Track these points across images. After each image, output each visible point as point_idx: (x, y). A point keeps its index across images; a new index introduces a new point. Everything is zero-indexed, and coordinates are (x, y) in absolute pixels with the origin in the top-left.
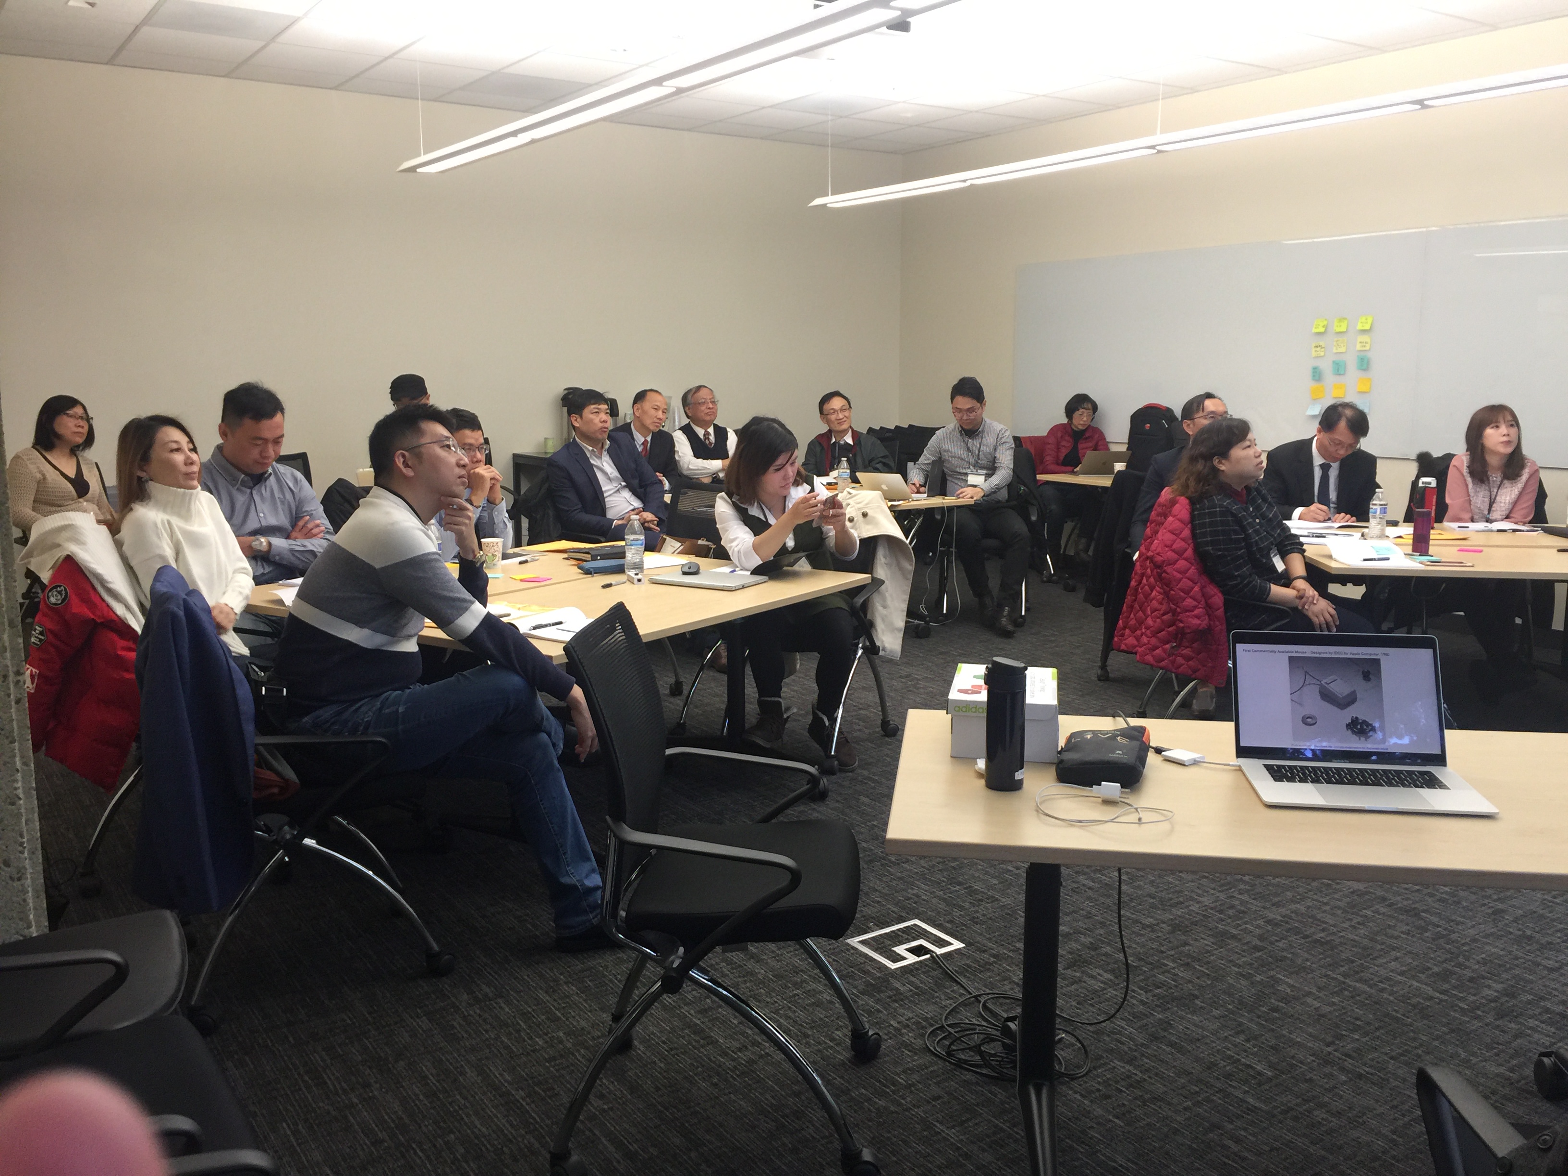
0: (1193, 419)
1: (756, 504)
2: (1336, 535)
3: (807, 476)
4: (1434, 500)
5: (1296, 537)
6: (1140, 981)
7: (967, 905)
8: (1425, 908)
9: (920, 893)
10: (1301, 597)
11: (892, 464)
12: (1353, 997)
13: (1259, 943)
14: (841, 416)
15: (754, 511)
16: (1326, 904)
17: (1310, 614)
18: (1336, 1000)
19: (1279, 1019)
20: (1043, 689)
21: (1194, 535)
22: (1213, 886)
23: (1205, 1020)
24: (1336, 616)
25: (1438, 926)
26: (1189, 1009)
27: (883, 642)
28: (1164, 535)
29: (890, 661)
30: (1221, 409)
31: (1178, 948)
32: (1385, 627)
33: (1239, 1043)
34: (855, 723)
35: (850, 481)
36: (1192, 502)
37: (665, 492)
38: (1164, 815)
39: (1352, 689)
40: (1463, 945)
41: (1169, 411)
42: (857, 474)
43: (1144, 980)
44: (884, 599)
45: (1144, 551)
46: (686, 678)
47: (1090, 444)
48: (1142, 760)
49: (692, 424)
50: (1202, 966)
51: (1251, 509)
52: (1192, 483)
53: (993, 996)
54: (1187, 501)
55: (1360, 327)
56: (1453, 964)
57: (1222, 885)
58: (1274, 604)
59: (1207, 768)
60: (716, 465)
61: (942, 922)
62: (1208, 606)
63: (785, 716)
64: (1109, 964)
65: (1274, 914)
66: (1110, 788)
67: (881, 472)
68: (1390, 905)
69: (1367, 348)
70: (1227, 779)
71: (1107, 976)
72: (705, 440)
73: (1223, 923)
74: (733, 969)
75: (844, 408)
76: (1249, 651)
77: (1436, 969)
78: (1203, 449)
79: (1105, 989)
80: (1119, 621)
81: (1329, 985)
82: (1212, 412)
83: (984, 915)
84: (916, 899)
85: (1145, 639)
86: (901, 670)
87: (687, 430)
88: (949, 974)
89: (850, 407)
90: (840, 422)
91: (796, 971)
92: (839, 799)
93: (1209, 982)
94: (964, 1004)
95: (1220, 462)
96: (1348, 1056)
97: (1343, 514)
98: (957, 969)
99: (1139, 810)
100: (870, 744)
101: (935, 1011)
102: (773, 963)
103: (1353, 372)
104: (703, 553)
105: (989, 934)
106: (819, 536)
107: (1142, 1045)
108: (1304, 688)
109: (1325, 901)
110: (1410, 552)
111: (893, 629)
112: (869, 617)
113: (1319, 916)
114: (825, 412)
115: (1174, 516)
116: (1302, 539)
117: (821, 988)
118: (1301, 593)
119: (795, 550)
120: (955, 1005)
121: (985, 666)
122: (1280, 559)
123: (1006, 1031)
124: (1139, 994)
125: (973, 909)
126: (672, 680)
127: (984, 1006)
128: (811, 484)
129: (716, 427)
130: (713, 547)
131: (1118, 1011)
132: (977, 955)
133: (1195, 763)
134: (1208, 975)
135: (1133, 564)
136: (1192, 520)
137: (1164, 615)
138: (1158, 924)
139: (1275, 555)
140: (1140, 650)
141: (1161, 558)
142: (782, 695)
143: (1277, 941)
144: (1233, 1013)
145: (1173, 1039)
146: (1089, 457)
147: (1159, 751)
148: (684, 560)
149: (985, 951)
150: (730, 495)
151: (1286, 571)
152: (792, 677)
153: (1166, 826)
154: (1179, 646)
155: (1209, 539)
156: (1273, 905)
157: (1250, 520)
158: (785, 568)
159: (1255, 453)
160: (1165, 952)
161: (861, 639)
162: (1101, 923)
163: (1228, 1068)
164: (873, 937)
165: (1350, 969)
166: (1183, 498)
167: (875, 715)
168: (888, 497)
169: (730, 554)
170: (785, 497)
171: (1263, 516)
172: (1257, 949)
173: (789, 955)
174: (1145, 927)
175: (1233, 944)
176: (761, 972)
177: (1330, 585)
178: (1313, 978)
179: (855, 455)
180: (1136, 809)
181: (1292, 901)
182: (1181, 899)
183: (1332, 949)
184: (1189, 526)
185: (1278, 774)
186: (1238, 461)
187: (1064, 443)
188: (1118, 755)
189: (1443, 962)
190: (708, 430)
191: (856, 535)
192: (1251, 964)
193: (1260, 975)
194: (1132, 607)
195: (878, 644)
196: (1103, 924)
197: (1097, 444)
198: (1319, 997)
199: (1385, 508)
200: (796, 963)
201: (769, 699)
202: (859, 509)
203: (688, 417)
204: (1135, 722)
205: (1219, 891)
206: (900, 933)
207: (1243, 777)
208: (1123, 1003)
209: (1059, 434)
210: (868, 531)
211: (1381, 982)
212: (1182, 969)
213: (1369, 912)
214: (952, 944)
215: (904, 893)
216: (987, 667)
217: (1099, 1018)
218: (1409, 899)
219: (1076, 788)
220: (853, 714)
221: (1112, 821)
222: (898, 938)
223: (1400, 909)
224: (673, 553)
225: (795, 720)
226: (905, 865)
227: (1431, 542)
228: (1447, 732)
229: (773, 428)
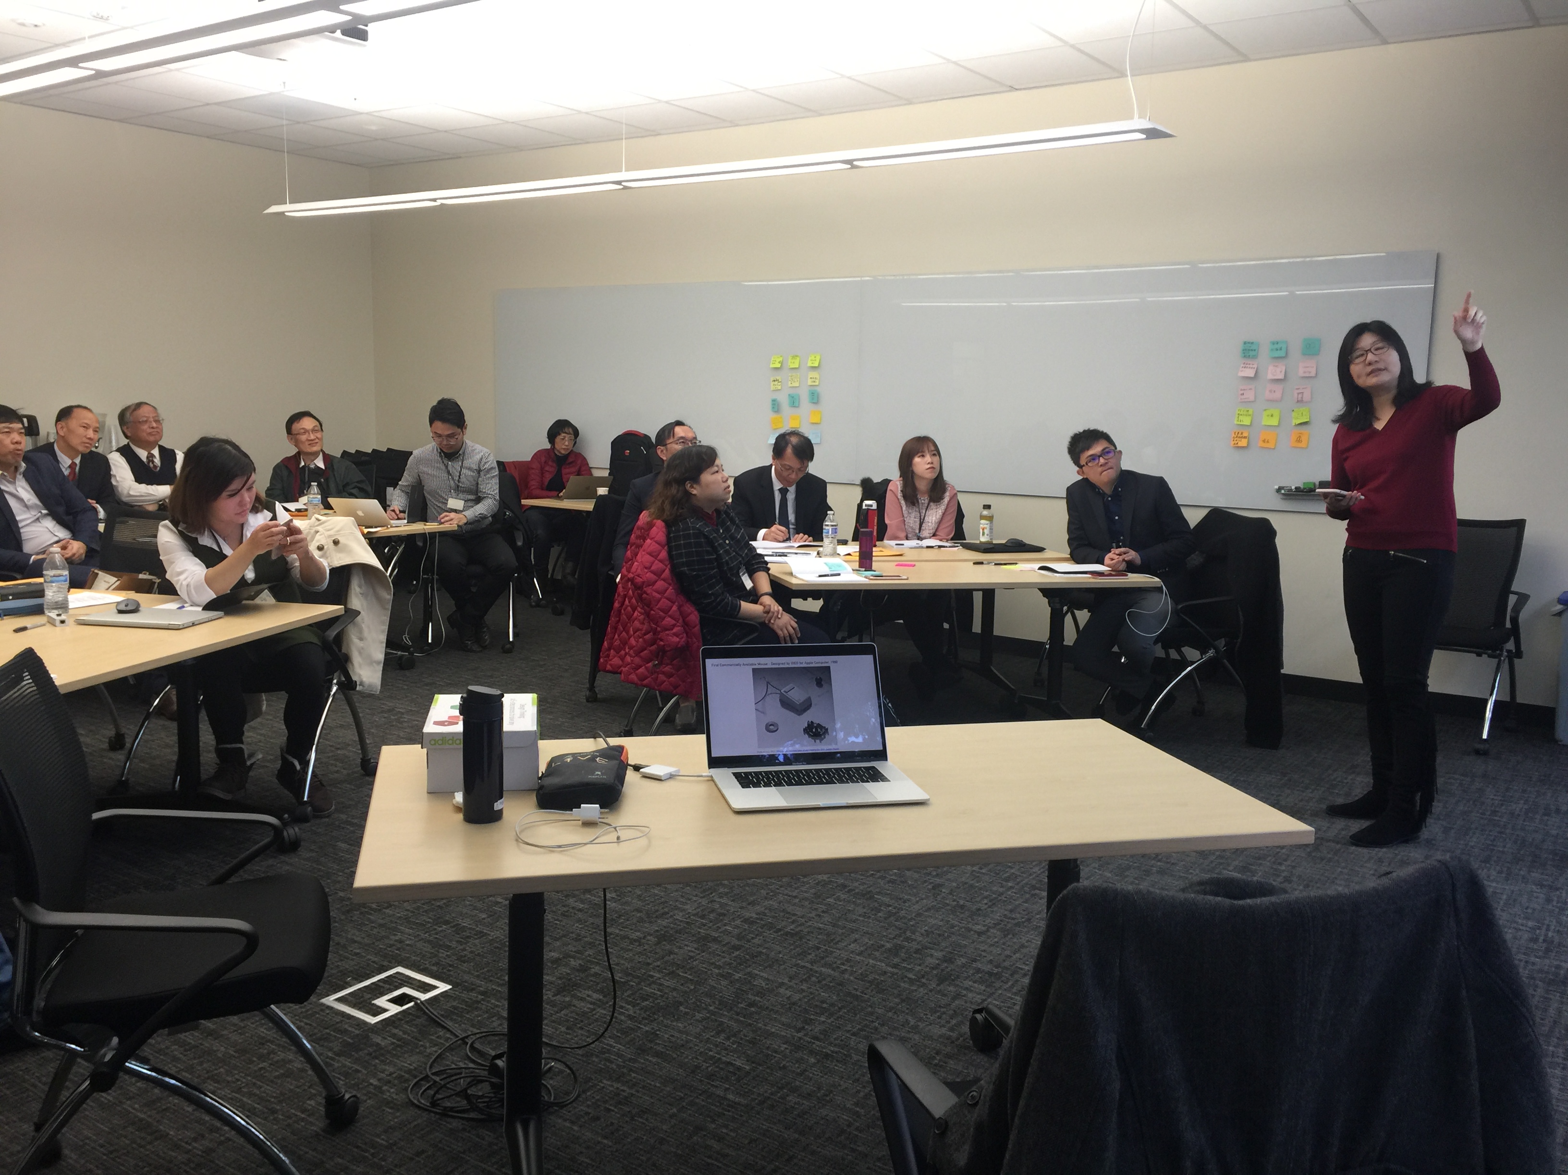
0: (666, 445)
1: (206, 532)
2: (796, 553)
3: (268, 502)
4: (876, 521)
5: (762, 556)
6: (628, 996)
7: (454, 944)
8: (878, 890)
9: (403, 938)
10: (768, 612)
11: (369, 489)
12: (819, 982)
13: (737, 943)
14: (312, 437)
15: (206, 540)
16: (795, 897)
17: (775, 627)
18: (804, 986)
19: (756, 1013)
20: (522, 715)
21: (670, 556)
22: (695, 893)
23: (689, 1025)
24: (798, 629)
25: (890, 906)
26: (674, 1017)
27: (360, 675)
28: (643, 557)
29: (369, 696)
30: (690, 435)
31: (663, 958)
32: (839, 636)
33: (720, 1042)
34: (332, 765)
35: (322, 507)
36: (668, 524)
37: (100, 521)
38: (641, 831)
39: (808, 696)
40: (910, 920)
41: (647, 437)
42: (329, 499)
43: (632, 994)
44: (361, 631)
45: (626, 573)
46: (128, 729)
47: (573, 470)
48: (621, 779)
49: (130, 444)
50: (686, 973)
51: (721, 531)
52: (667, 506)
53: (481, 1035)
54: (663, 524)
55: (810, 364)
56: (901, 939)
57: (704, 891)
58: (746, 619)
59: (681, 781)
60: (164, 491)
61: (427, 966)
62: (686, 624)
63: (249, 763)
64: (598, 984)
65: (751, 913)
66: (590, 810)
67: (357, 498)
68: (849, 891)
69: (817, 384)
70: (701, 789)
71: (596, 996)
72: (149, 463)
73: (706, 927)
74: (186, 1050)
75: (316, 428)
76: (717, 665)
77: (888, 945)
78: (675, 474)
79: (594, 1009)
80: (604, 642)
81: (799, 974)
82: (682, 438)
83: (471, 952)
84: (399, 945)
85: (628, 659)
86: (383, 704)
87: (126, 452)
88: (433, 1018)
89: (322, 430)
90: (312, 443)
91: (263, 1041)
92: (313, 847)
93: (692, 987)
94: (450, 1049)
95: (692, 487)
96: (816, 1038)
97: (801, 535)
98: (443, 1013)
99: (617, 828)
100: (348, 786)
101: (418, 1061)
102: (234, 1037)
103: (805, 403)
104: (145, 588)
105: (477, 971)
106: (283, 565)
107: (630, 1060)
108: (768, 698)
109: (794, 894)
110: (858, 568)
111: (372, 662)
112: (344, 650)
113: (789, 910)
114: (294, 432)
115: (651, 539)
116: (766, 558)
117: (291, 1056)
118: (767, 608)
119: (256, 581)
120: (440, 1051)
121: (460, 695)
122: (748, 578)
123: (494, 1070)
124: (627, 1010)
125: (461, 947)
126: (112, 733)
127: (472, 1047)
128: (273, 510)
129: (162, 449)
130: (158, 581)
131: (606, 1030)
132: (464, 995)
133: (671, 777)
134: (691, 980)
135: (616, 585)
136: (670, 542)
137: (645, 634)
138: (644, 937)
139: (743, 574)
140: (624, 669)
141: (641, 580)
142: (244, 739)
143: (753, 938)
144: (713, 1013)
145: (659, 1048)
146: (573, 481)
147: (637, 768)
148: (119, 597)
149: (473, 990)
150: (175, 523)
151: (754, 588)
152: (259, 720)
153: (643, 842)
154: (661, 663)
155: (684, 560)
156: (749, 904)
157: (721, 541)
158: (244, 602)
159: (722, 478)
160: (651, 964)
161: (336, 675)
162: (590, 943)
163: (710, 1069)
164: (350, 993)
165: (816, 956)
166: (659, 521)
167: (354, 753)
168: (361, 523)
169: (178, 588)
170: (242, 526)
171: (732, 538)
172: (737, 948)
173: (254, 1026)
174: (632, 941)
175: (714, 946)
176: (221, 1049)
177: (793, 600)
178: (785, 969)
179: (327, 480)
180: (615, 828)
181: (766, 898)
182: (666, 910)
183: (801, 938)
184: (666, 548)
185: (745, 781)
186: (707, 485)
187: (547, 468)
188: (597, 775)
189: (894, 938)
190: (152, 452)
191: (325, 564)
192: (730, 964)
193: (738, 973)
194: (616, 628)
195: (355, 678)
196: (592, 945)
197: (580, 468)
198: (790, 987)
199: (836, 529)
200: (262, 1034)
201: (228, 746)
202: (330, 536)
203: (126, 437)
204: (614, 741)
205: (701, 898)
206: (381, 984)
207: (714, 786)
208: (611, 1020)
209: (543, 459)
210: (340, 560)
211: (843, 964)
212: (667, 979)
213: (831, 900)
214: (438, 987)
215: (387, 941)
216: (462, 697)
217: (588, 1040)
218: (865, 883)
219: (555, 813)
220: (330, 754)
221: (591, 843)
222: (378, 990)
223: (858, 893)
224: (107, 589)
225: (263, 767)
226: (387, 911)
227: (874, 558)
228: (887, 730)
229: (225, 449)
